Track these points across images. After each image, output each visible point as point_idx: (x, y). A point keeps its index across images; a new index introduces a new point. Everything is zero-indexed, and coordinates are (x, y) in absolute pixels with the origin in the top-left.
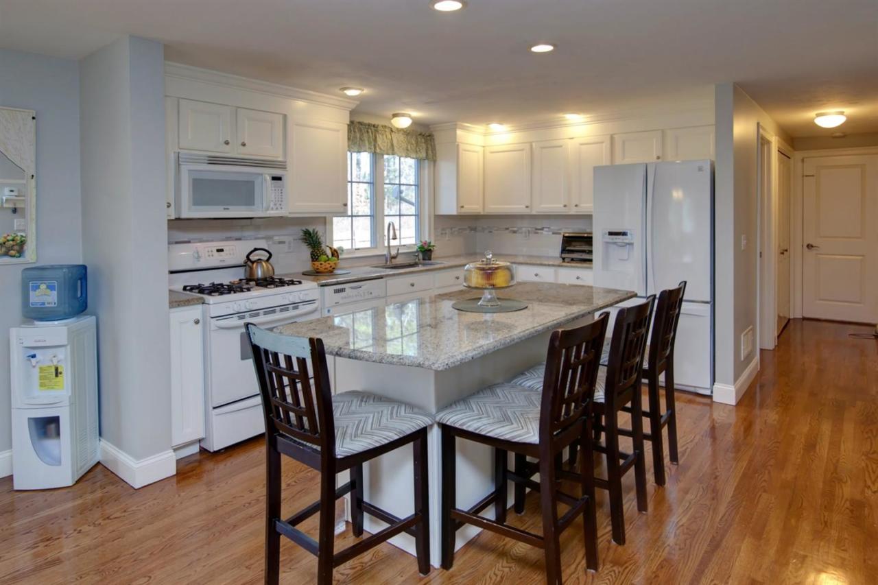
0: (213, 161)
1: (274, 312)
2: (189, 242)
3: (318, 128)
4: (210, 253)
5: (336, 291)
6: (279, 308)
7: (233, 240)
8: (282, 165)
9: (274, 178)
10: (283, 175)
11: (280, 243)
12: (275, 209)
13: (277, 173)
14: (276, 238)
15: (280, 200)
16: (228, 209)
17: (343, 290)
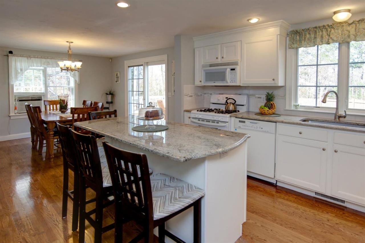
0: (211, 66)
1: (209, 122)
2: (223, 94)
3: (258, 42)
4: (223, 99)
5: (240, 121)
6: (216, 121)
7: (238, 95)
8: (236, 64)
9: (232, 70)
10: (236, 68)
11: (259, 98)
12: (232, 82)
13: (233, 67)
14: (257, 96)
15: (234, 78)
16: (215, 82)
17: (244, 122)
